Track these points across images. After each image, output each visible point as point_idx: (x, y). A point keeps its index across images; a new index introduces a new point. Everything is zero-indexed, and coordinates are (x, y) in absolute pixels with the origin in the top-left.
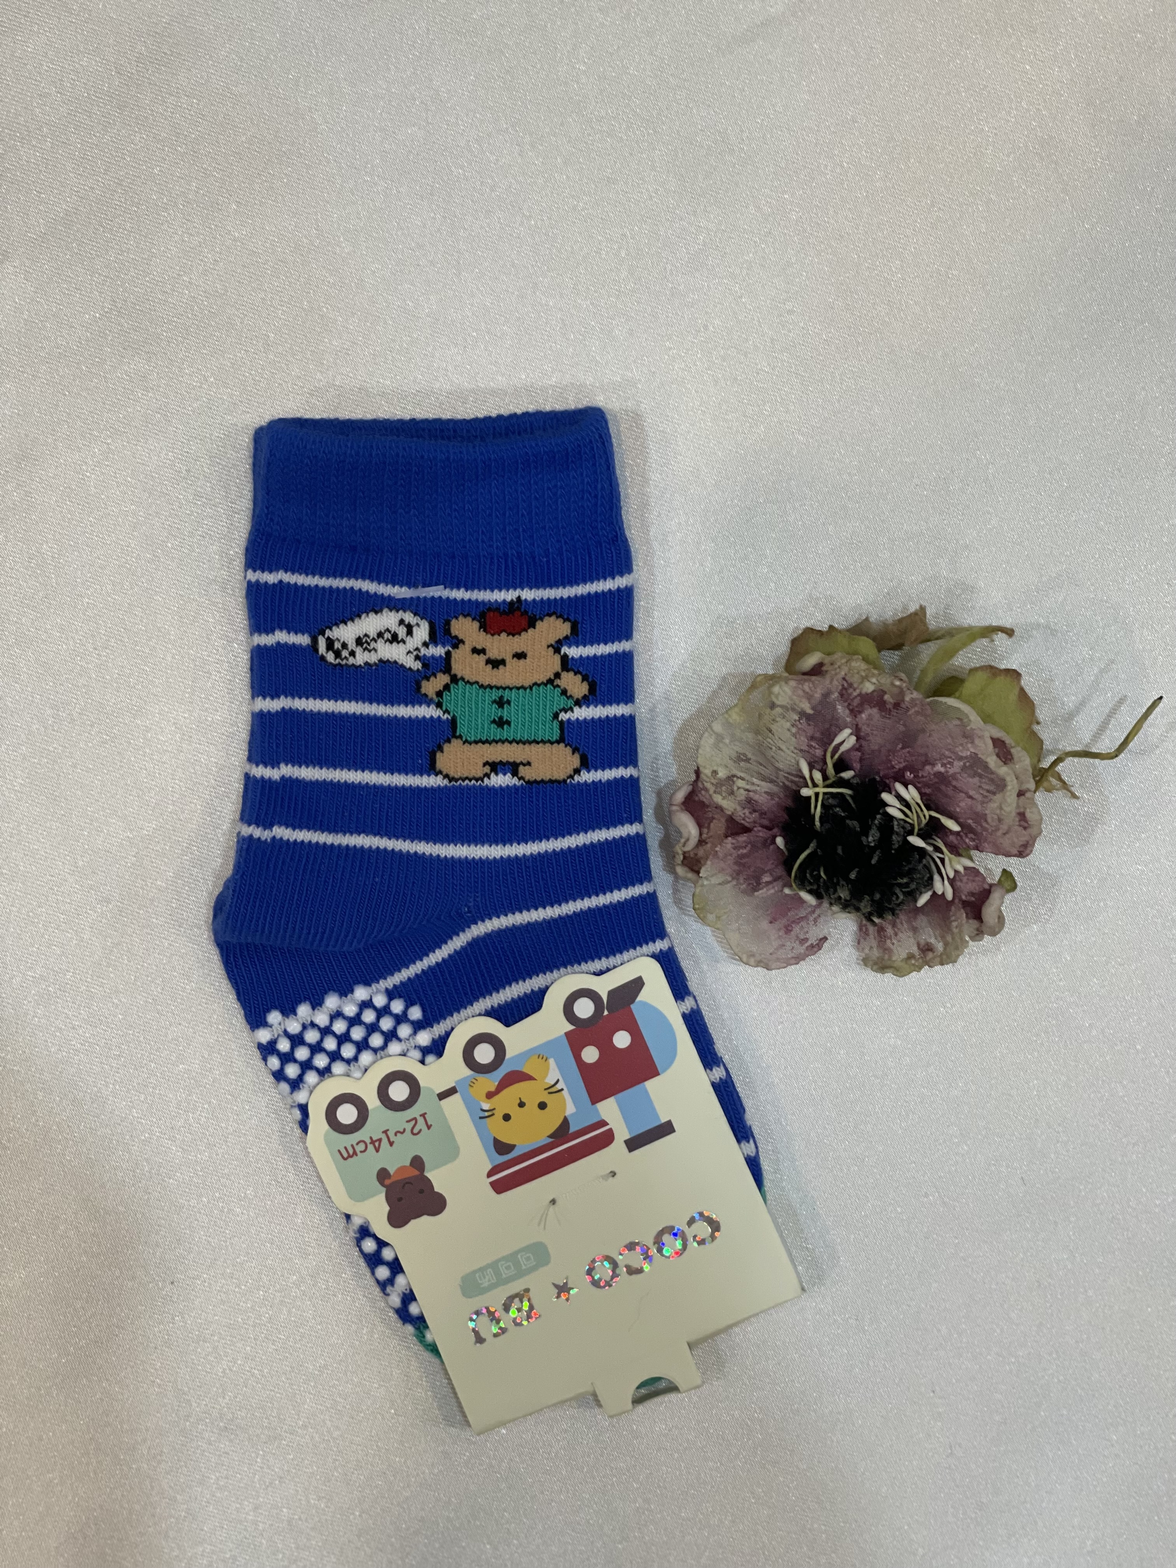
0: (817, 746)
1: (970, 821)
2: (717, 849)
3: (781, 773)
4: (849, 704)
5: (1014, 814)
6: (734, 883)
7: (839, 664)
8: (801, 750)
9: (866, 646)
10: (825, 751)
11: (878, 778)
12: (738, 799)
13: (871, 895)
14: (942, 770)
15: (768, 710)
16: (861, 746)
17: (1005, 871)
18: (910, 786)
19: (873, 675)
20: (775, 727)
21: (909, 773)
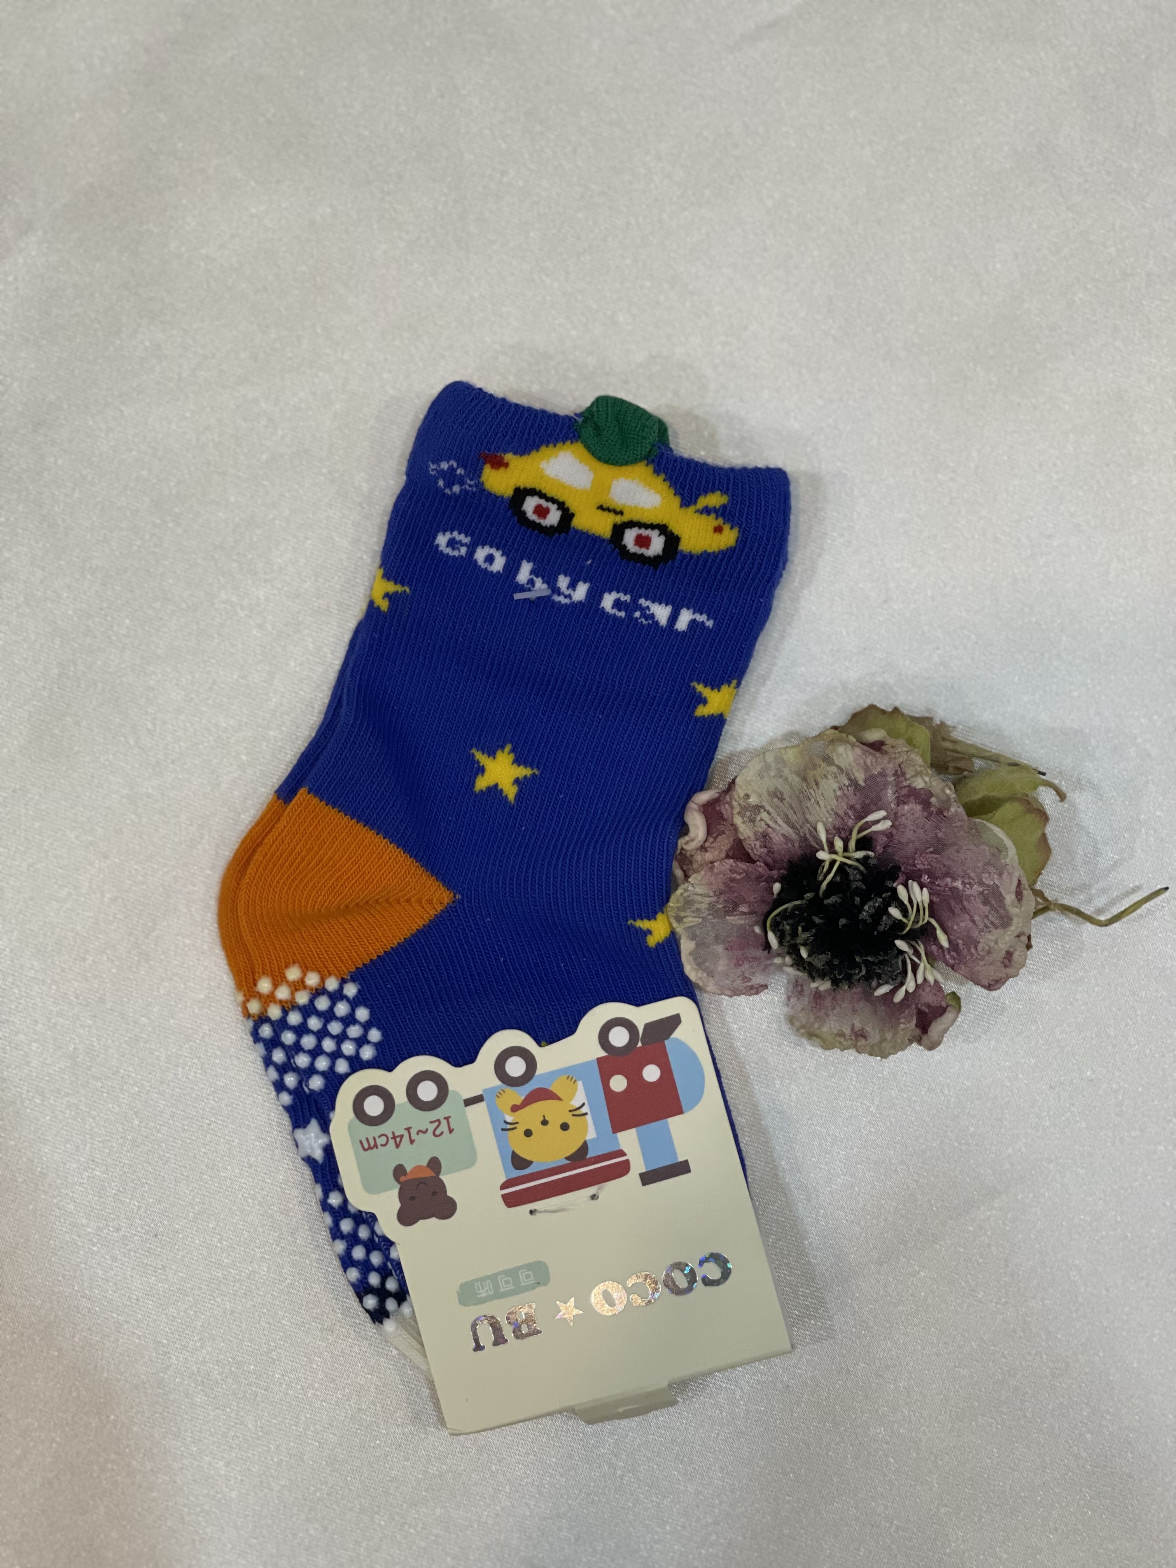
0: (853, 817)
1: (960, 942)
2: (717, 866)
3: (809, 825)
4: (898, 791)
5: (1004, 951)
6: (714, 900)
7: (900, 750)
8: (836, 813)
10: (855, 824)
12: (755, 829)
14: (961, 887)
15: (823, 765)
16: (891, 833)
17: (953, 992)
18: (925, 889)
19: (927, 775)
20: (822, 782)
21: (926, 877)
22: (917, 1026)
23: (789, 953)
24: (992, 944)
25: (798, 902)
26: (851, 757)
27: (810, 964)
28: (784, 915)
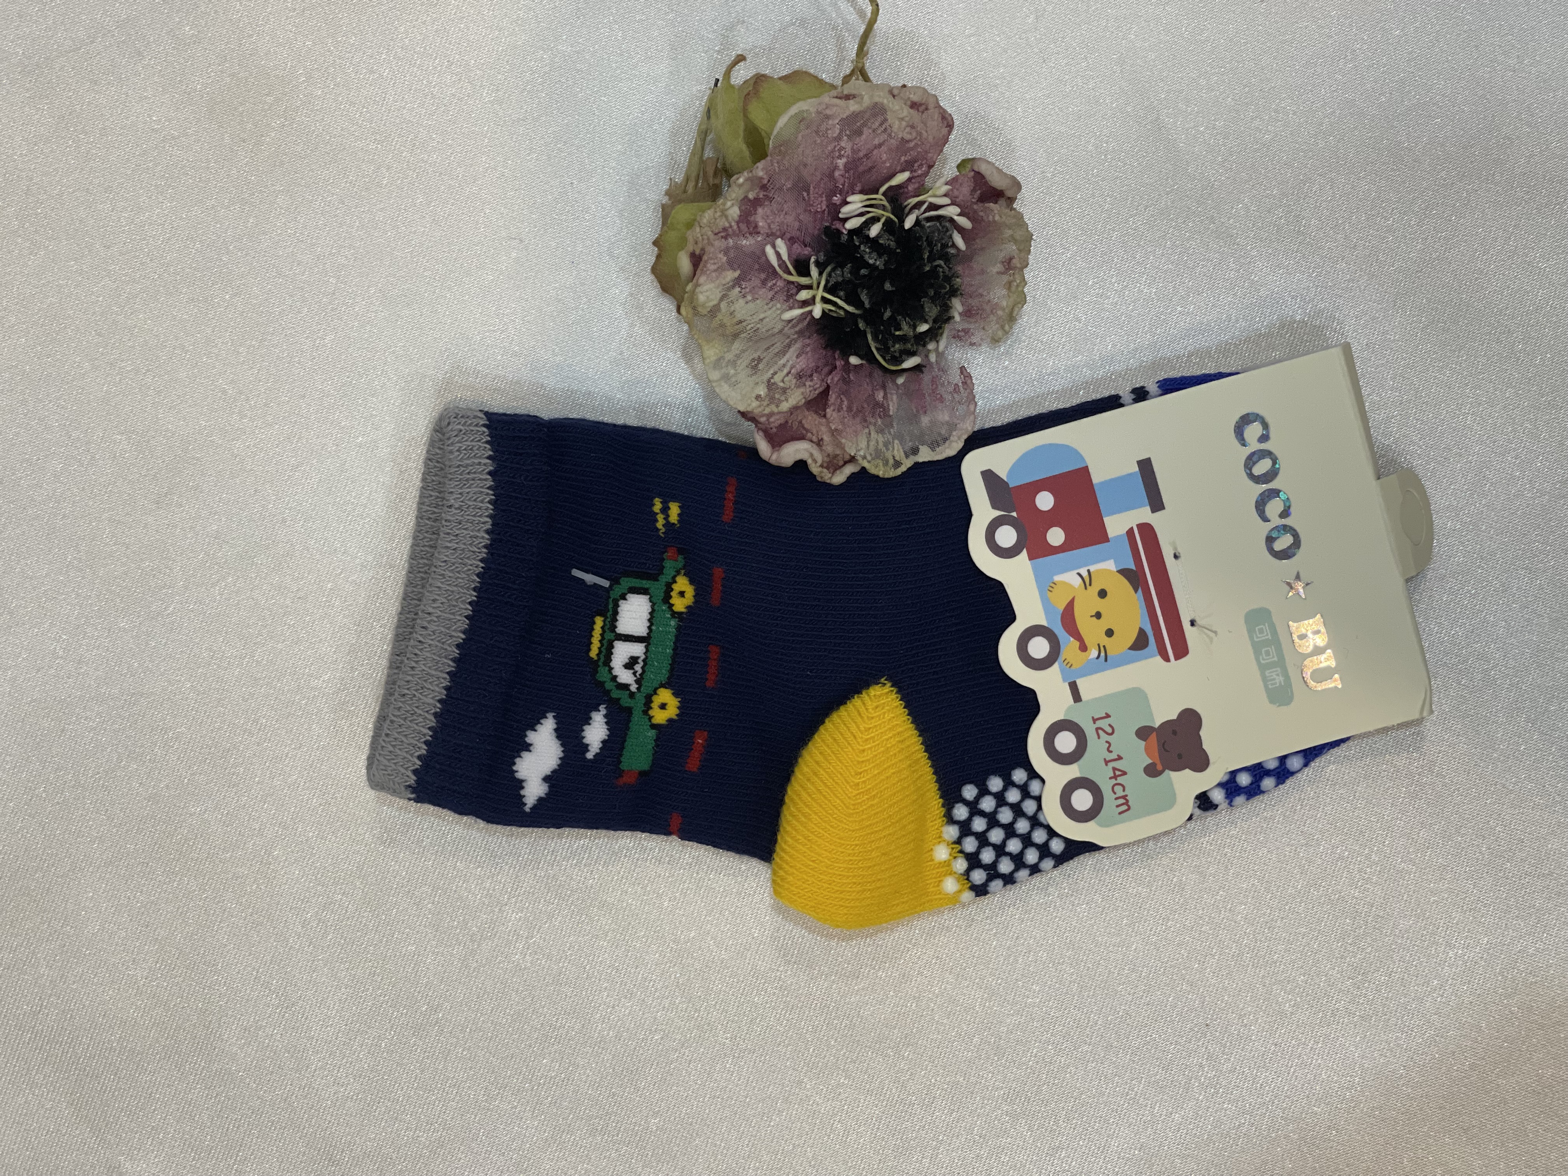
0: (774, 282)
1: (901, 161)
2: (833, 428)
3: (786, 329)
4: (743, 233)
5: (911, 112)
6: (872, 428)
7: (698, 237)
8: (771, 299)
10: (781, 278)
12: (793, 387)
14: (844, 160)
15: (719, 316)
16: (790, 239)
18: (849, 199)
19: (724, 204)
20: (739, 316)
21: (835, 198)
22: (996, 203)
23: (924, 345)
24: (904, 123)
25: (869, 337)
26: (711, 286)
27: (935, 321)
28: (884, 350)
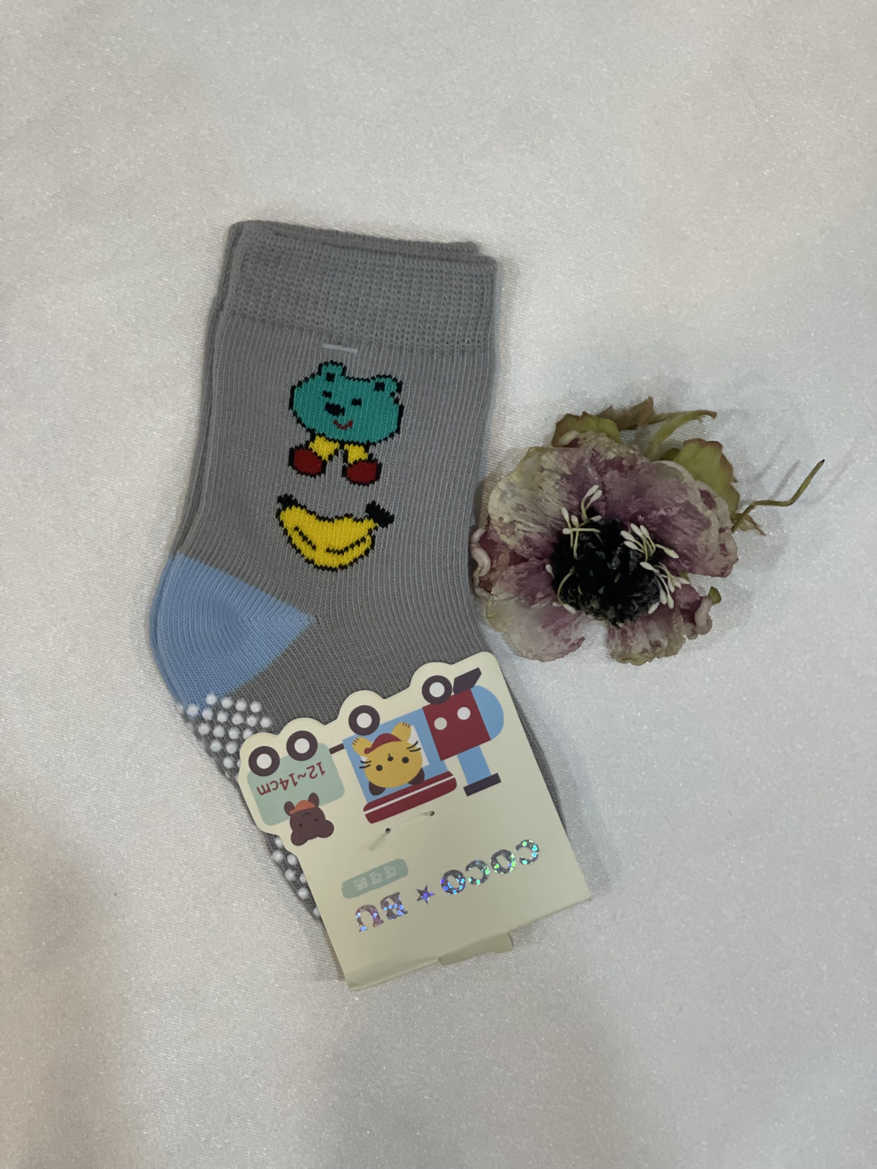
0: (575, 497)
1: (685, 551)
2: (504, 574)
3: (549, 518)
4: (597, 468)
5: (716, 545)
6: (517, 598)
7: (589, 439)
9: (610, 426)
10: (580, 502)
11: (618, 520)
12: (518, 537)
13: (615, 606)
14: (664, 513)
15: (539, 473)
16: (606, 498)
17: (712, 588)
18: (641, 526)
19: (614, 447)
20: (543, 485)
21: (640, 517)
22: (686, 622)
24: (706, 543)
25: (569, 575)
26: (553, 459)
28: (566, 589)
